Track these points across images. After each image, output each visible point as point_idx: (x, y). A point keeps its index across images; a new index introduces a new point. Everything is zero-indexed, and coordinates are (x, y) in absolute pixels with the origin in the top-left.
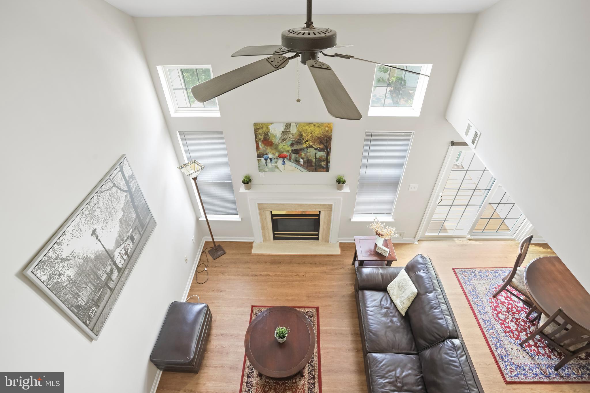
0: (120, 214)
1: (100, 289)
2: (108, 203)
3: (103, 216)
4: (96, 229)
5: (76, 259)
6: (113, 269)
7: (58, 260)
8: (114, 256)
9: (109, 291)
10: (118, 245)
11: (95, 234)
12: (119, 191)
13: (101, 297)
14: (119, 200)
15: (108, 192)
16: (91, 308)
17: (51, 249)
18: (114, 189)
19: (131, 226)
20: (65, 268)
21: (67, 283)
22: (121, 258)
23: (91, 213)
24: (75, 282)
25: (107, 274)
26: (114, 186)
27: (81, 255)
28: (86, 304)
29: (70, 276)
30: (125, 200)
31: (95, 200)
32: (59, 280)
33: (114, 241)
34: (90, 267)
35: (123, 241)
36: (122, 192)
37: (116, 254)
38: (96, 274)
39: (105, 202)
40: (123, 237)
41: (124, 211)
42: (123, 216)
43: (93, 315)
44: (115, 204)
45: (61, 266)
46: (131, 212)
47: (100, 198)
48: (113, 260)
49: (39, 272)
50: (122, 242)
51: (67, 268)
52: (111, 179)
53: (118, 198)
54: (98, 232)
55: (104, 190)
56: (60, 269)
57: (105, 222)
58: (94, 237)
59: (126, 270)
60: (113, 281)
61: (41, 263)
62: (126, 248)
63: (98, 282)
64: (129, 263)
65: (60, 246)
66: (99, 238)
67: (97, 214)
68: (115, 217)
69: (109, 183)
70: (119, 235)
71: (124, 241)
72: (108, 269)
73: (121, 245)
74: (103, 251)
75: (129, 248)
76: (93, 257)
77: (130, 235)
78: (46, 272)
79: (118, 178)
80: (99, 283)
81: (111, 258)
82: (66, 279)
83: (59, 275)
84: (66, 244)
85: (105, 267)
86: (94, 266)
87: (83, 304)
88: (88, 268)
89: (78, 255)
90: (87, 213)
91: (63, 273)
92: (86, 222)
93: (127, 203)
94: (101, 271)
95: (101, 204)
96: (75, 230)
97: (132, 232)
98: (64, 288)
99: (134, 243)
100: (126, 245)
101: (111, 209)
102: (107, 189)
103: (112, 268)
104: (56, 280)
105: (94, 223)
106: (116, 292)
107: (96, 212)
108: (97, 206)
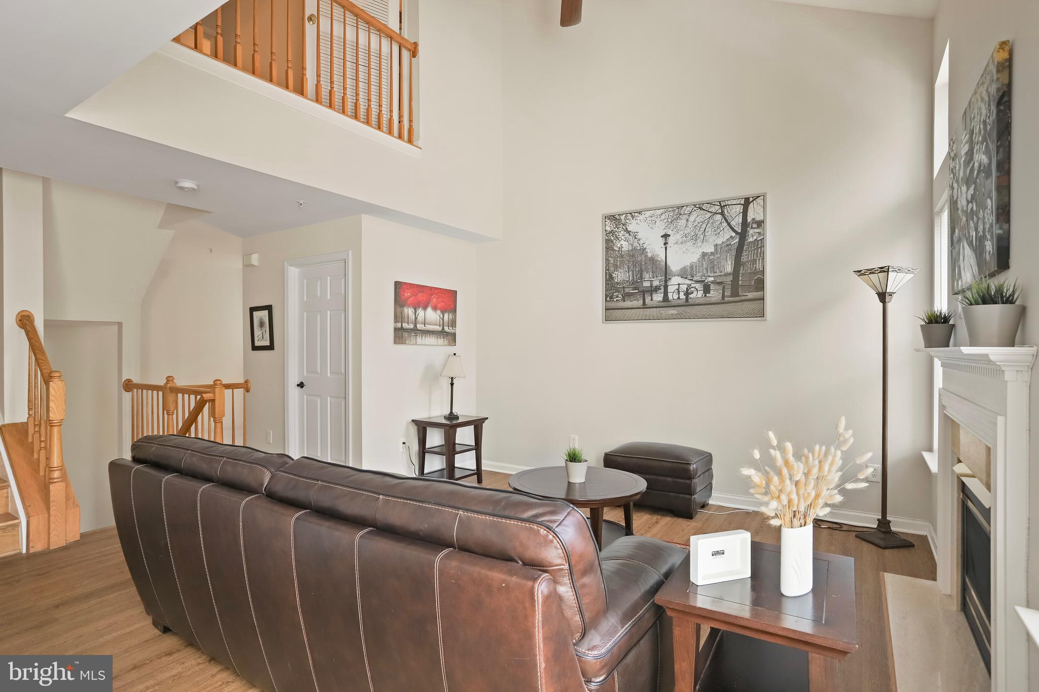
0: (710, 249)
1: (635, 289)
2: (701, 223)
3: (686, 232)
4: (669, 235)
5: (636, 240)
6: (661, 289)
7: (624, 227)
8: (670, 279)
9: (641, 302)
10: (683, 274)
11: (666, 239)
12: (725, 224)
13: (632, 295)
14: (719, 233)
15: (709, 215)
16: (618, 291)
17: (625, 215)
18: (719, 217)
19: (716, 274)
20: (623, 238)
21: (617, 249)
22: (676, 291)
23: (675, 217)
24: (622, 256)
25: (651, 286)
26: (722, 214)
27: (641, 242)
28: (618, 283)
29: (623, 247)
30: (728, 240)
31: (687, 210)
32: (614, 241)
33: (682, 266)
34: (641, 260)
35: (691, 278)
36: (728, 227)
37: (675, 280)
38: (641, 271)
39: (698, 220)
40: (695, 273)
41: (716, 249)
42: (712, 253)
43: (615, 299)
44: (710, 232)
45: (622, 232)
46: (727, 260)
47: (695, 212)
48: (666, 281)
49: (608, 221)
50: (689, 277)
51: (625, 239)
52: (723, 205)
53: (719, 231)
54: (671, 240)
55: (705, 209)
56: (620, 234)
57: (684, 238)
58: (662, 241)
59: (673, 308)
60: (652, 300)
61: (614, 217)
62: (690, 289)
63: (639, 281)
64: (683, 308)
65: (631, 218)
66: (668, 246)
67: (680, 224)
68: (700, 244)
69: (716, 206)
70: (692, 267)
71: (694, 279)
72: (656, 283)
73: (686, 278)
74: (662, 261)
75: (695, 293)
76: (649, 255)
77: (706, 281)
78: (612, 226)
79: (734, 210)
80: (638, 283)
81: (666, 277)
82: (619, 246)
83: (617, 237)
84: (637, 221)
85: (653, 277)
86: (645, 263)
87: (616, 280)
88: (639, 259)
89: (639, 240)
90: (671, 214)
91: (620, 239)
92: (665, 221)
93: (728, 245)
94: (648, 276)
95: (692, 219)
96: (651, 219)
97: (713, 282)
98: (613, 250)
99: (705, 296)
100: (692, 285)
101: (700, 233)
102: (710, 210)
103: (660, 286)
104: (612, 238)
105: (672, 228)
106: (648, 313)
107: (680, 221)
108: (686, 216)
